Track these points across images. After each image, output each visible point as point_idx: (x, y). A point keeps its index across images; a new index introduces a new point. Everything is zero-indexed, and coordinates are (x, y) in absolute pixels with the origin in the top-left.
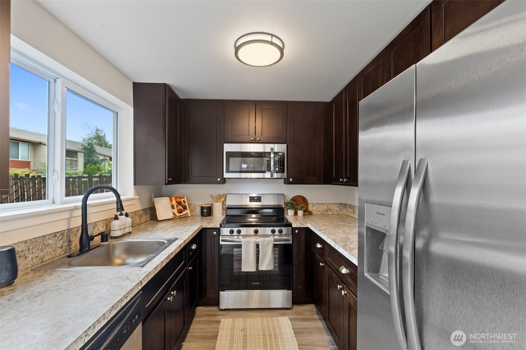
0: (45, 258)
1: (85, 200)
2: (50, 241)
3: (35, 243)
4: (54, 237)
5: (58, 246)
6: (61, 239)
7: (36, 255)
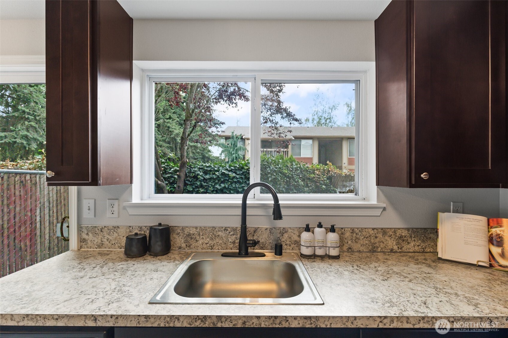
1: (245, 199)
2: (220, 233)
3: (205, 230)
4: (225, 230)
5: (230, 240)
6: (233, 235)
7: (206, 242)
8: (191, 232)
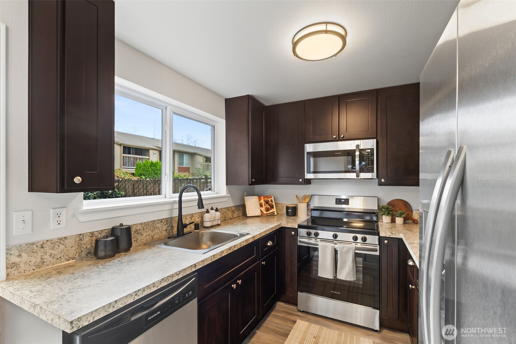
0: (154, 236)
1: (180, 197)
2: (158, 225)
3: (148, 225)
4: (161, 222)
5: (164, 229)
6: (166, 224)
7: (148, 234)
8: (138, 228)
